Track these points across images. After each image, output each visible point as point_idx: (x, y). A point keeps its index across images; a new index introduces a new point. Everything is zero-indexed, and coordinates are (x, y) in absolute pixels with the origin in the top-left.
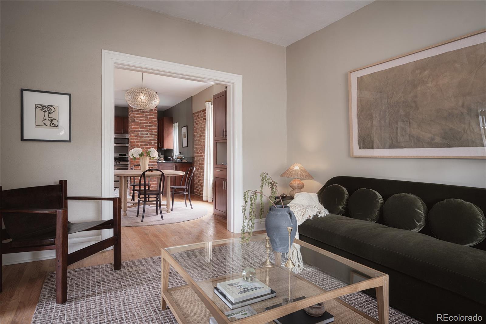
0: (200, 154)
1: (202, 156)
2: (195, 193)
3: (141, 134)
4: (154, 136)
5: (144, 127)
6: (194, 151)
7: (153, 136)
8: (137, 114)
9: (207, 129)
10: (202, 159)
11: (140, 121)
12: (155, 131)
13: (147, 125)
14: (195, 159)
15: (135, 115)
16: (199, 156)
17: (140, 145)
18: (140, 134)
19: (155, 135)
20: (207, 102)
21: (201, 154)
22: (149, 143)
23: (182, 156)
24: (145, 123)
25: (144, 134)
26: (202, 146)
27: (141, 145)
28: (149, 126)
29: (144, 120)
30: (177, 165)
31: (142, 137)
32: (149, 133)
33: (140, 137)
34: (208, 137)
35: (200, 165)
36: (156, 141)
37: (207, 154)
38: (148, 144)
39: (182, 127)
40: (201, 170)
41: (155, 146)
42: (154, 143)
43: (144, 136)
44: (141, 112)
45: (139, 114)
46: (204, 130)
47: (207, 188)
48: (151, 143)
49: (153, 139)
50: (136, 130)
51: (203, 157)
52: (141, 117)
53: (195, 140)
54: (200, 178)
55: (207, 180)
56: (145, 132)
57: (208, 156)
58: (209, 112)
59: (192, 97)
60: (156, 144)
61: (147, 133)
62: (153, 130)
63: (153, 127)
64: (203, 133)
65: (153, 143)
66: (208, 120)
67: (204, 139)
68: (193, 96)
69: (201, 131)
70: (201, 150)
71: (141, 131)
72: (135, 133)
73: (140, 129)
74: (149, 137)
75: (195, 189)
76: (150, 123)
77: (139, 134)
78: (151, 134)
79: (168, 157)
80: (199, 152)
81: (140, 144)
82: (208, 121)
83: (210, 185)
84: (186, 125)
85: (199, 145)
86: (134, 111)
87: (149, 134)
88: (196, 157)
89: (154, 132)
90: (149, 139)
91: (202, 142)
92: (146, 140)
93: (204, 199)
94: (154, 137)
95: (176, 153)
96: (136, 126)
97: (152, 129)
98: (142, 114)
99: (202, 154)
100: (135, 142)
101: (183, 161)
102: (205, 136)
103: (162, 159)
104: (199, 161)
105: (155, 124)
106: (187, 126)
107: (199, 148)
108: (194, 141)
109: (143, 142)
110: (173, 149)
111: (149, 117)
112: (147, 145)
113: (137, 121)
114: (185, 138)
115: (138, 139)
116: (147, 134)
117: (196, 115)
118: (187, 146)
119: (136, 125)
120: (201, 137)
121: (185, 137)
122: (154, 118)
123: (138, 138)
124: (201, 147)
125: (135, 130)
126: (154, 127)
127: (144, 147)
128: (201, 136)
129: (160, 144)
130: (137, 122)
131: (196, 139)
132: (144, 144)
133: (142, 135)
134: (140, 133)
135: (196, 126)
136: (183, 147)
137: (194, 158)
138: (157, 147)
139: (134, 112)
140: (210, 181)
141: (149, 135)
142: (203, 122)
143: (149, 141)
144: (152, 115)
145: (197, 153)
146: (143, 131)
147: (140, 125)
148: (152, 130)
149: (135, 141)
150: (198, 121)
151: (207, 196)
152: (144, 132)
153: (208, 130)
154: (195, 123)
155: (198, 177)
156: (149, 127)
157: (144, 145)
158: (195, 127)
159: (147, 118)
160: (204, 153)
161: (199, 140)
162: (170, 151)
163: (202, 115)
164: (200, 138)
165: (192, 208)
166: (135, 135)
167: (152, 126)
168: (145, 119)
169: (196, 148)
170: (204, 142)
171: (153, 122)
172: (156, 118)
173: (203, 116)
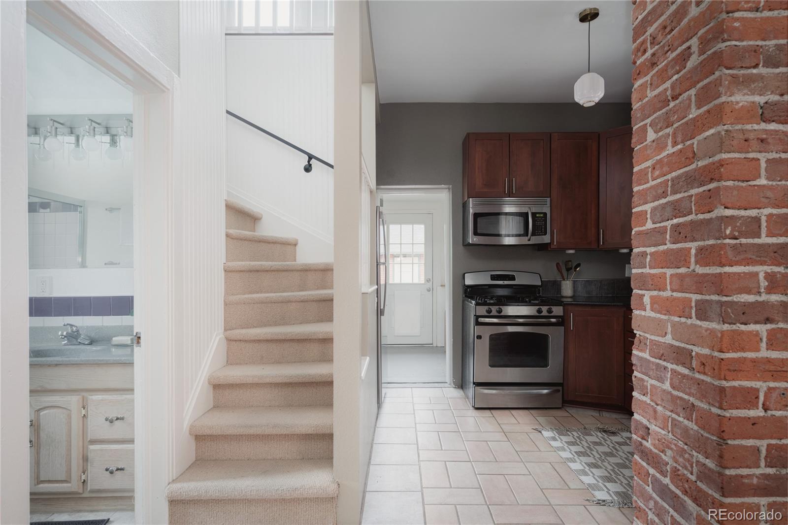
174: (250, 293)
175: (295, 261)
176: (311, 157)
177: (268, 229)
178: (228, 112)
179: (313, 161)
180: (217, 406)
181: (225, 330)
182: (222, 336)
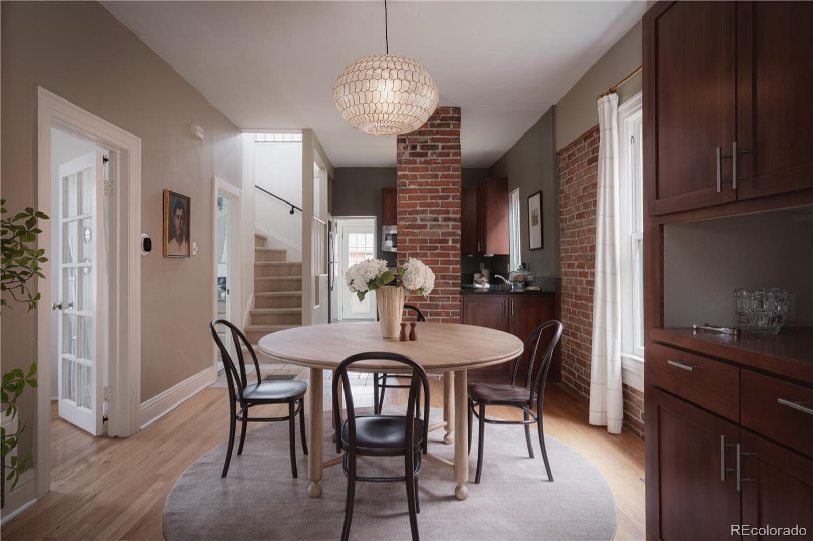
0: (578, 267)
1: (585, 275)
2: (563, 379)
3: (422, 220)
4: (454, 223)
5: (429, 201)
6: (562, 259)
7: (451, 224)
8: (411, 170)
9: (605, 187)
10: (585, 282)
11: (418, 187)
12: (455, 209)
13: (436, 196)
14: (564, 283)
15: (407, 173)
16: (574, 274)
17: (420, 250)
18: (419, 219)
19: (455, 220)
20: (602, 96)
21: (581, 270)
22: (441, 241)
23: (526, 273)
24: (430, 191)
25: (428, 221)
26: (585, 245)
27: (422, 248)
28: (441, 198)
29: (427, 184)
30: (512, 299)
31: (425, 227)
32: (440, 217)
33: (419, 227)
34: (607, 213)
35: (579, 302)
36: (458, 235)
37: (604, 272)
38: (439, 245)
39: (529, 198)
40: (581, 317)
41: (455, 250)
42: (454, 241)
43: (429, 224)
44: (421, 163)
45: (417, 169)
46: (594, 195)
47: (604, 384)
48: (447, 241)
49: (450, 230)
50: (410, 209)
51: (589, 278)
52: (422, 176)
53: (564, 230)
54: (579, 341)
55: (603, 356)
56: (431, 213)
57: (609, 277)
58: (611, 129)
59: (553, 108)
60: (459, 245)
61: (436, 216)
62: (451, 209)
63: (450, 200)
64: (587, 206)
65: (450, 243)
66: (608, 156)
67: (593, 222)
68: (558, 103)
69: (580, 199)
70: (580, 256)
71: (422, 212)
72: (407, 218)
73: (418, 208)
74: (440, 227)
75: (565, 367)
76: (443, 190)
77: (416, 220)
78: (445, 220)
79: (496, 276)
80: (576, 264)
81: (418, 245)
82: (608, 161)
83: (613, 371)
84: (538, 190)
85: (573, 242)
86: (405, 163)
87: (440, 219)
88: (566, 276)
89: (454, 212)
90: (440, 231)
91: (583, 231)
92: (434, 234)
93: (594, 419)
94: (453, 225)
95: (515, 265)
96: (409, 200)
97: (448, 205)
98: (423, 168)
99: (586, 270)
100: (406, 243)
101: (531, 288)
102: (594, 212)
103: (483, 281)
104: (575, 290)
105: (456, 190)
106: (541, 193)
107: (575, 250)
108: (559, 232)
109: (425, 241)
110: (508, 256)
111: (440, 174)
112: (436, 248)
113: (412, 187)
114: (537, 224)
115: (413, 234)
116: (436, 220)
117: (565, 155)
118: (540, 246)
119: (410, 198)
120: (580, 218)
121: (535, 223)
122: (452, 176)
123: (415, 231)
124: (582, 249)
125: (406, 211)
126: (453, 199)
127: (429, 252)
128: (580, 216)
129: (479, 244)
130: (412, 191)
131: (564, 226)
132: (429, 244)
133: (423, 223)
134: (418, 217)
135: (565, 188)
136: (530, 250)
137: (561, 278)
138: (460, 252)
139: (403, 165)
140: (613, 361)
141: (440, 223)
142: (587, 172)
143: (441, 237)
144: (448, 169)
145: (570, 266)
146: (426, 211)
147: (418, 198)
148: (449, 208)
149: (408, 238)
150: (573, 172)
151: (604, 412)
152: (429, 215)
153: (607, 189)
154: (563, 181)
155: (574, 337)
156: (440, 202)
157: (430, 248)
158: (562, 192)
159: (436, 176)
160: (593, 266)
161: (575, 226)
162: (502, 260)
163: (585, 148)
164: (577, 221)
165: (551, 479)
166: (407, 223)
167: (447, 198)
168: (430, 180)
169: (566, 251)
170: (593, 231)
171: (451, 187)
172: (458, 175)
173: (587, 154)
174: (265, 276)
175: (285, 260)
176: (293, 207)
177: (272, 246)
178: (256, 186)
179: (294, 209)
180: (252, 324)
181: (255, 293)
182: (253, 295)
